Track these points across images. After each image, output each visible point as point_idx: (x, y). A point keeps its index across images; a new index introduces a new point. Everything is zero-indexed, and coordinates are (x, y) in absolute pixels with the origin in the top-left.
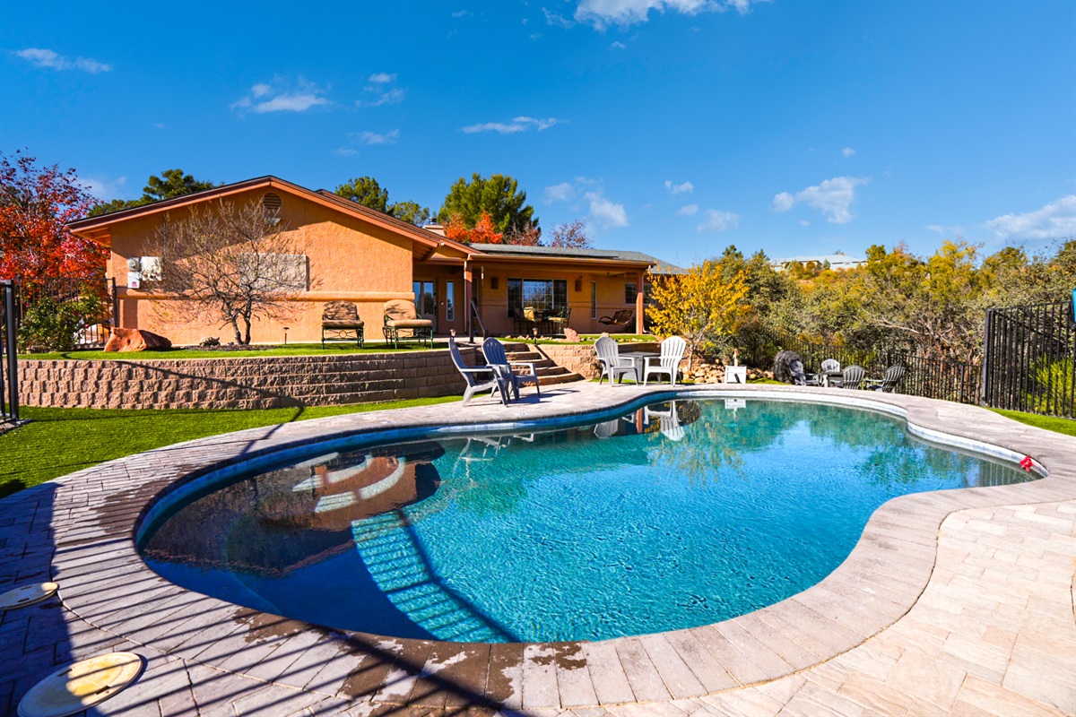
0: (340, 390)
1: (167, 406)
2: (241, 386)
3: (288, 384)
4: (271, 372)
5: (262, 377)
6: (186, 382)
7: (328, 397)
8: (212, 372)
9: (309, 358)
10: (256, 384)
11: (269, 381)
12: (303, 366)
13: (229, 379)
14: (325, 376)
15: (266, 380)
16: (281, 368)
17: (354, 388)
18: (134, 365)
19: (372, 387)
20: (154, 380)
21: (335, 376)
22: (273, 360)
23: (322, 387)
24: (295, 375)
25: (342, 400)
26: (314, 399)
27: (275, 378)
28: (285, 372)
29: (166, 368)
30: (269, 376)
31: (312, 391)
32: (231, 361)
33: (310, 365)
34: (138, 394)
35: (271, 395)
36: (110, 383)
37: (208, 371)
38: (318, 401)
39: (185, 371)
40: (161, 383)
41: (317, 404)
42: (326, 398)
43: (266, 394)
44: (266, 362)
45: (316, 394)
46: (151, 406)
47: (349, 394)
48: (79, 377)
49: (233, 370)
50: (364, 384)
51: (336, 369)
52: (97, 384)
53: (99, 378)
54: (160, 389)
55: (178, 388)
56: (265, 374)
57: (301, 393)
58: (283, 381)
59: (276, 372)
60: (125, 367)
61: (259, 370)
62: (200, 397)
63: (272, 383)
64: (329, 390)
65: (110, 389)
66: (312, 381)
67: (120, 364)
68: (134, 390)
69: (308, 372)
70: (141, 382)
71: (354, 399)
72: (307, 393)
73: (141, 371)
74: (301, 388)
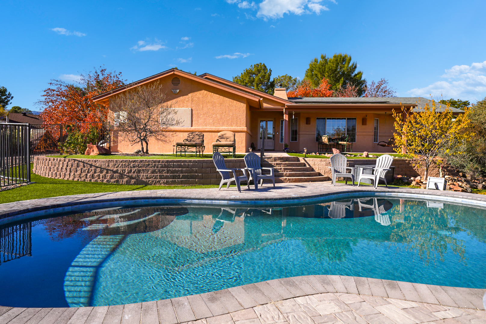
0: (167, 177)
1: (90, 180)
2: (120, 173)
3: (141, 173)
4: (134, 167)
5: (129, 169)
6: (98, 170)
7: (160, 181)
8: (108, 166)
9: (152, 160)
10: (127, 172)
11: (133, 171)
12: (149, 165)
13: (115, 169)
14: (160, 170)
15: (131, 170)
16: (138, 165)
17: (174, 177)
18: (79, 161)
19: (184, 177)
20: (86, 168)
21: (164, 170)
22: (135, 161)
23: (157, 175)
24: (145, 169)
25: (167, 183)
26: (153, 181)
27: (135, 170)
28: (140, 167)
29: (90, 163)
30: (133, 169)
31: (153, 177)
32: (116, 161)
33: (152, 164)
34: (80, 174)
35: (133, 179)
36: (70, 169)
37: (107, 165)
38: (155, 182)
39: (97, 165)
40: (89, 169)
41: (154, 184)
42: (159, 181)
43: (131, 178)
44: (132, 162)
45: (154, 179)
46: (85, 180)
47: (171, 180)
48: (61, 166)
49: (117, 165)
50: (179, 175)
51: (165, 166)
52: (66, 169)
53: (67, 166)
54: (88, 172)
55: (95, 172)
56: (131, 167)
57: (147, 178)
58: (139, 171)
59: (136, 167)
60: (76, 162)
61: (128, 165)
62: (103, 177)
63: (134, 172)
64: (161, 177)
65: (70, 171)
66: (153, 172)
67: (75, 160)
68: (79, 172)
69: (151, 167)
70: (82, 169)
71: (173, 183)
72: (150, 178)
73: (81, 164)
74: (147, 175)
